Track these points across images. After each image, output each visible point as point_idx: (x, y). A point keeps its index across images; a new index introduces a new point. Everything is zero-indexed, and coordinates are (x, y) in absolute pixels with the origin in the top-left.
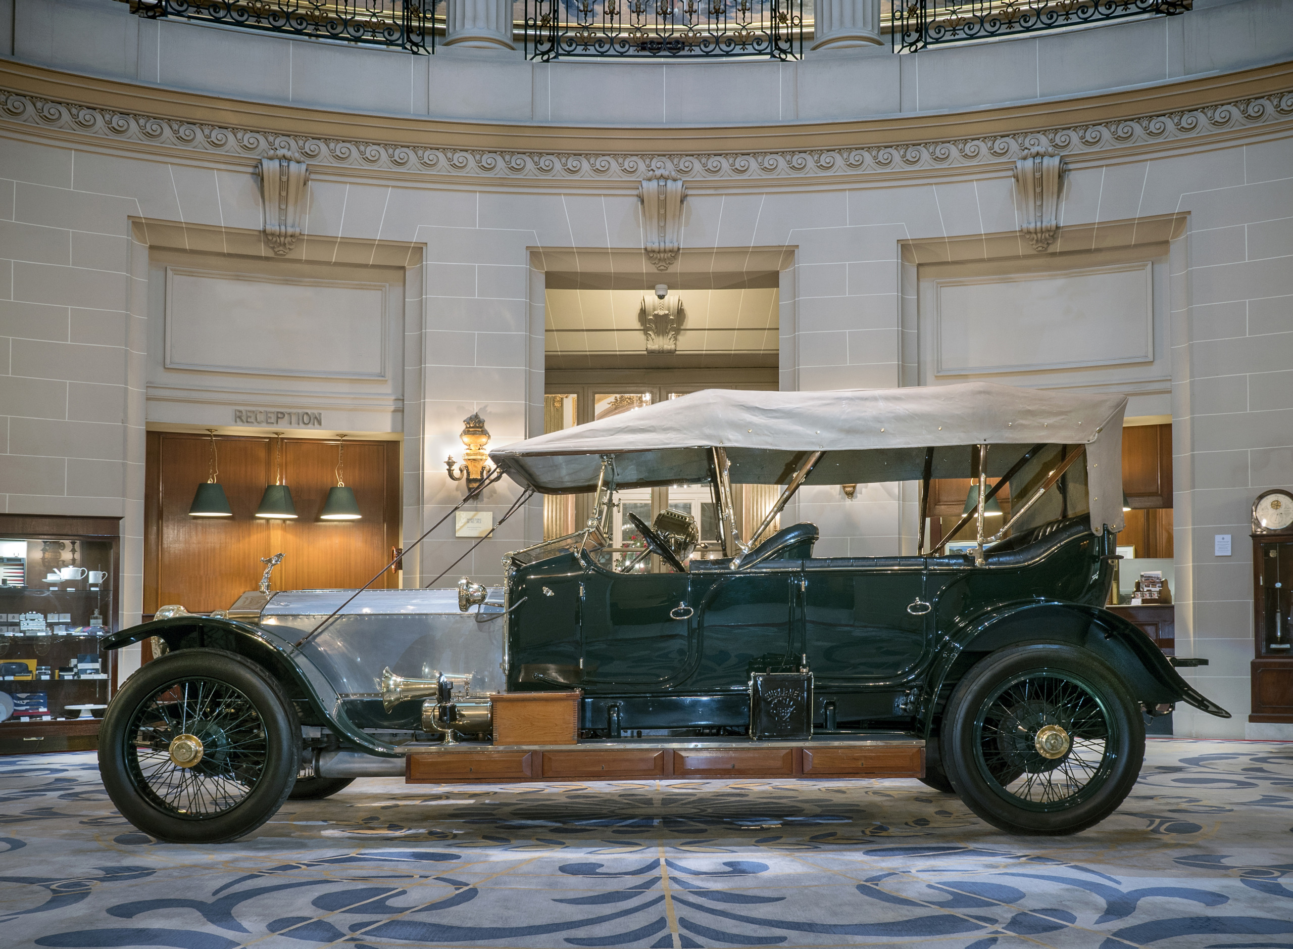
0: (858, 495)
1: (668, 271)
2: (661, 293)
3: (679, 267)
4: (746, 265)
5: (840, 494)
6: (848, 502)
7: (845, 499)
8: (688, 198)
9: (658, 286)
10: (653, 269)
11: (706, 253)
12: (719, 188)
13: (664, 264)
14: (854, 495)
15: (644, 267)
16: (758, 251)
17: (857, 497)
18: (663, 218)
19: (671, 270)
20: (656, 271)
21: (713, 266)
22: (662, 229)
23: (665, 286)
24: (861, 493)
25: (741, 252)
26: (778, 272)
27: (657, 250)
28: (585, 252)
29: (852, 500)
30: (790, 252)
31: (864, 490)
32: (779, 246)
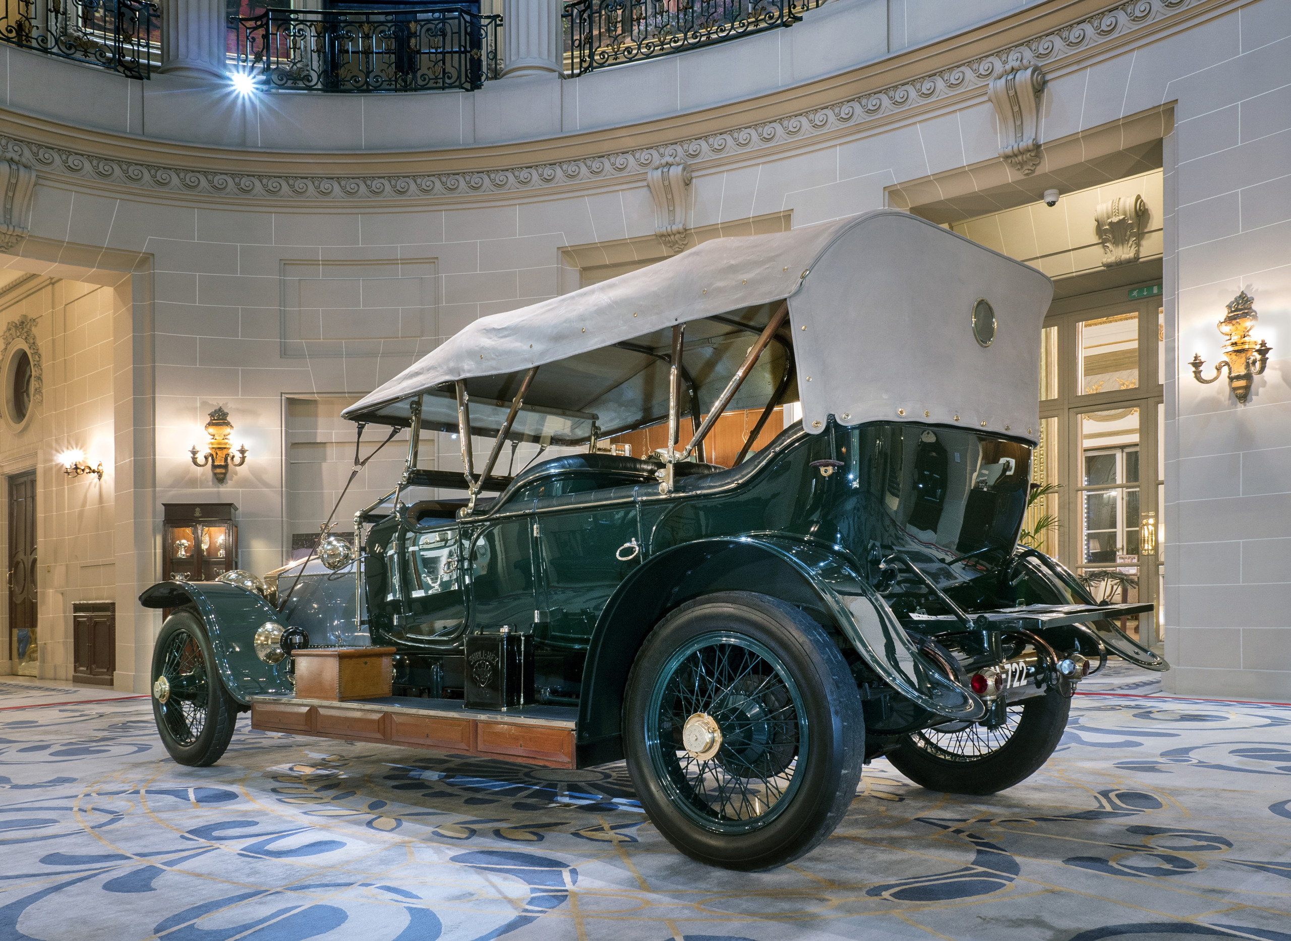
0: (1254, 397)
1: (1037, 173)
2: (1050, 199)
3: (1047, 165)
4: (1123, 141)
5: (1229, 399)
6: (1240, 408)
7: (1236, 405)
8: (1049, 84)
9: (1047, 192)
10: (1020, 176)
11: (1071, 141)
12: (1080, 62)
13: (1030, 168)
14: (1249, 398)
15: (1009, 175)
16: (1131, 121)
17: (1251, 400)
18: (1018, 115)
19: (1039, 171)
20: (1023, 177)
21: (1084, 153)
22: (1019, 129)
23: (1055, 191)
24: (1257, 394)
25: (1111, 128)
26: (1162, 138)
27: (1011, 154)
28: (943, 177)
29: (1245, 405)
30: (1169, 111)
31: (1261, 390)
32: (1154, 108)
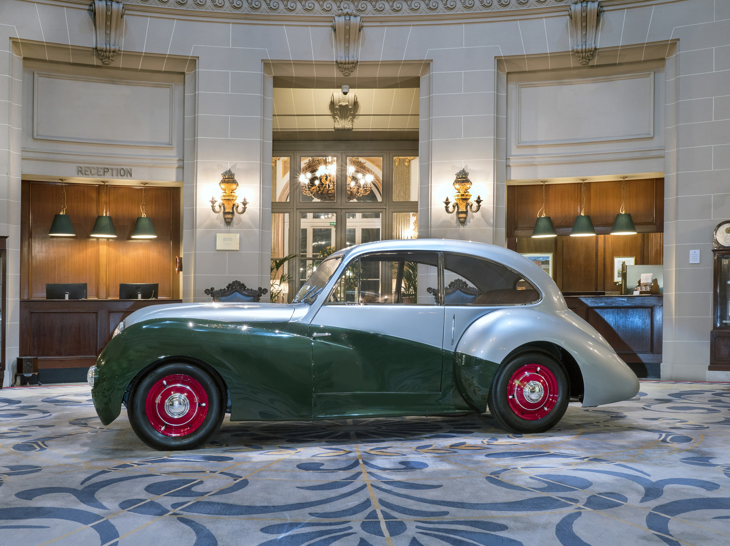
0: (468, 223)
1: (351, 76)
2: (345, 91)
3: (357, 73)
4: (400, 73)
5: (456, 223)
6: (462, 228)
7: (459, 226)
8: (364, 28)
9: (343, 86)
10: (341, 75)
11: (374, 64)
12: (383, 22)
13: (348, 72)
14: (465, 223)
15: (335, 73)
16: (407, 64)
17: (467, 225)
18: (347, 41)
19: (352, 75)
20: (343, 76)
21: (378, 73)
22: (347, 49)
23: (348, 86)
24: (470, 222)
25: (396, 64)
26: (419, 77)
27: (344, 62)
28: (298, 64)
29: (464, 227)
30: (427, 64)
31: (471, 220)
32: (420, 60)
